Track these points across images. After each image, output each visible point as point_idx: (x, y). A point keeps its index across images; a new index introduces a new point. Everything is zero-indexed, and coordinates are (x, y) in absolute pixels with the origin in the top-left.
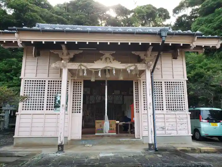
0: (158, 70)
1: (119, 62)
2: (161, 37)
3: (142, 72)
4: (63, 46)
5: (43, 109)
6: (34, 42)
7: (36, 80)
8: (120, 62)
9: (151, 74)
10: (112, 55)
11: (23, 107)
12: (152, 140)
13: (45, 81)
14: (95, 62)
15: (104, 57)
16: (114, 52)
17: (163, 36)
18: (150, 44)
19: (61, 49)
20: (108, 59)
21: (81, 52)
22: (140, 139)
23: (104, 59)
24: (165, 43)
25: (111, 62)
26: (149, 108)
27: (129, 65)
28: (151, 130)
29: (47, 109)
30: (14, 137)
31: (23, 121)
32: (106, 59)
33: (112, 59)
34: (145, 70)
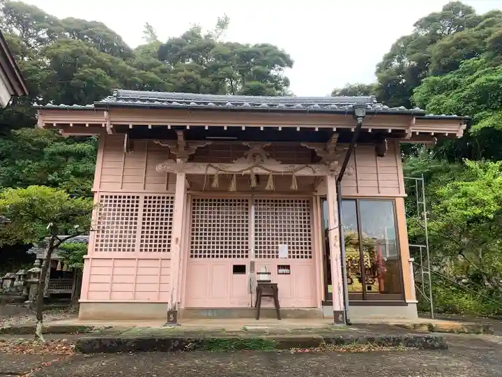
0: (350, 177)
1: (278, 160)
2: (356, 118)
3: (321, 180)
4: (180, 133)
5: (133, 250)
6: (133, 126)
7: (122, 195)
8: (280, 162)
9: (337, 185)
10: (266, 149)
11: (97, 245)
12: (340, 305)
13: (138, 197)
14: (234, 161)
15: (250, 153)
16: (269, 144)
17: (358, 117)
18: (335, 130)
19: (176, 137)
20: (258, 157)
21: (209, 143)
22: (316, 309)
23: (250, 156)
24: (362, 127)
25: (262, 160)
26: (335, 245)
28: (339, 286)
29: (141, 250)
30: (79, 301)
31: (95, 271)
32: (254, 156)
33: (265, 158)
34: (326, 176)
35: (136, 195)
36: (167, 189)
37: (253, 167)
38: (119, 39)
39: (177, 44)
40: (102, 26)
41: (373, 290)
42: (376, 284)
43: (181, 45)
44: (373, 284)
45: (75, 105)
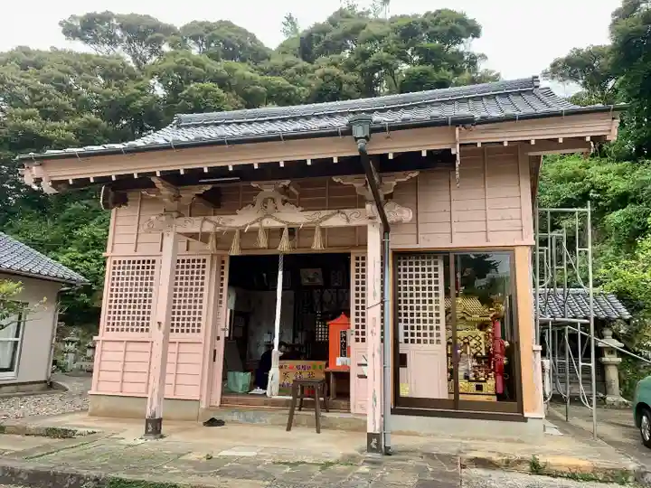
1: (298, 206)
5: (147, 330)
7: (137, 259)
8: (300, 208)
10: (282, 190)
11: (108, 324)
12: (374, 423)
13: (154, 262)
14: (238, 211)
16: (286, 183)
17: (357, 138)
20: (270, 203)
21: (207, 187)
23: (259, 202)
25: (276, 207)
26: (371, 333)
27: (324, 213)
28: (374, 395)
30: (89, 392)
32: (265, 202)
33: (279, 203)
34: (366, 227)
35: (151, 259)
36: (187, 250)
37: (262, 219)
38: (253, 38)
39: (318, 33)
40: (229, 25)
41: (485, 390)
42: (491, 382)
43: (325, 33)
44: (485, 381)
45: (68, 150)
